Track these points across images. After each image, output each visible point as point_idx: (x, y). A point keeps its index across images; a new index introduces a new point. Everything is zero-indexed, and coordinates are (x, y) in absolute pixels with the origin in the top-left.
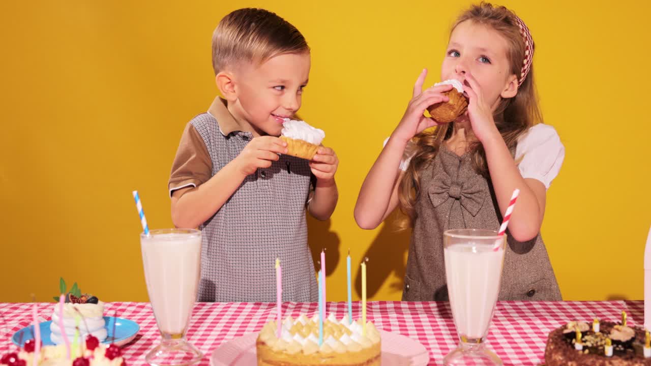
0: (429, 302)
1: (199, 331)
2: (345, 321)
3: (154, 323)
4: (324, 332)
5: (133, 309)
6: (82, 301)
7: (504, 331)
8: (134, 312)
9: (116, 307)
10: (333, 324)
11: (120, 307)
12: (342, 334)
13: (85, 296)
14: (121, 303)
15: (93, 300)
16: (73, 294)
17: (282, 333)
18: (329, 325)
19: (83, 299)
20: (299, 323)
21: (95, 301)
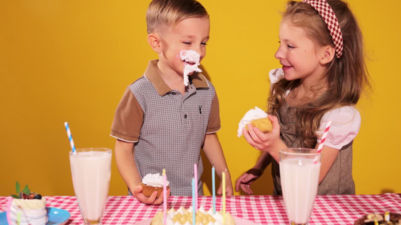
0: (269, 196)
1: (112, 217)
2: (210, 212)
3: (79, 214)
4: (196, 220)
5: (68, 201)
6: (31, 197)
7: (319, 217)
8: (69, 203)
9: (57, 199)
10: (203, 214)
11: (60, 200)
12: (209, 221)
13: (33, 194)
14: (60, 196)
15: (38, 197)
16: (25, 193)
17: (167, 220)
18: (200, 215)
19: (32, 196)
20: (179, 213)
21: (39, 197)
